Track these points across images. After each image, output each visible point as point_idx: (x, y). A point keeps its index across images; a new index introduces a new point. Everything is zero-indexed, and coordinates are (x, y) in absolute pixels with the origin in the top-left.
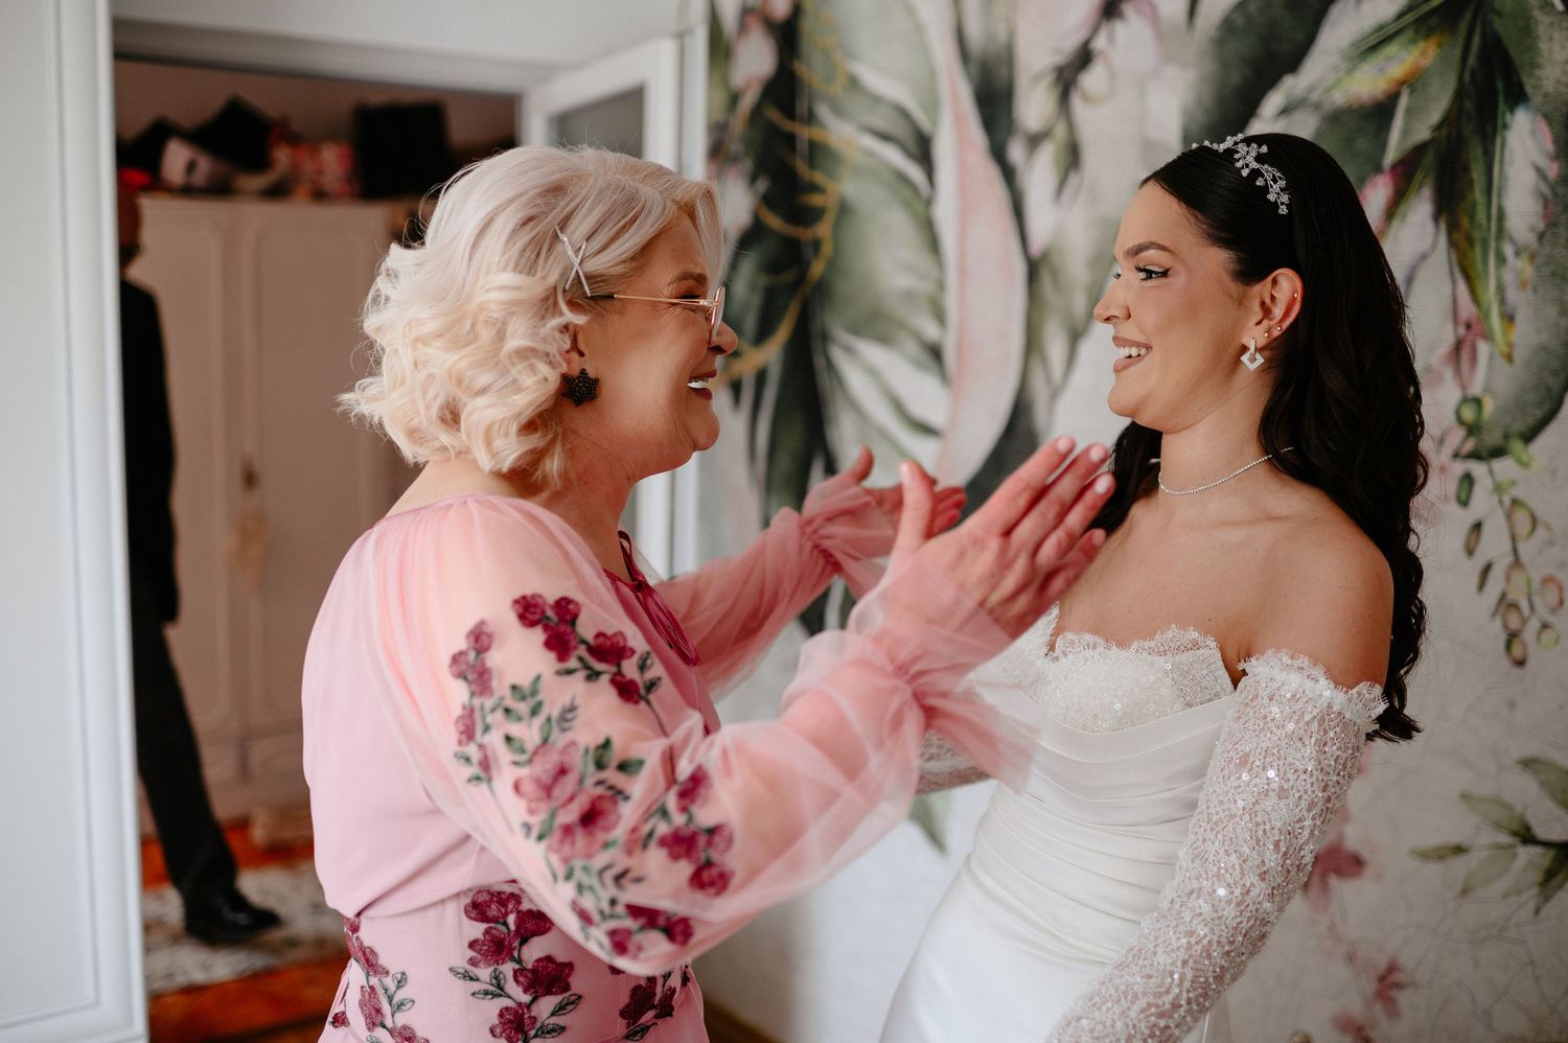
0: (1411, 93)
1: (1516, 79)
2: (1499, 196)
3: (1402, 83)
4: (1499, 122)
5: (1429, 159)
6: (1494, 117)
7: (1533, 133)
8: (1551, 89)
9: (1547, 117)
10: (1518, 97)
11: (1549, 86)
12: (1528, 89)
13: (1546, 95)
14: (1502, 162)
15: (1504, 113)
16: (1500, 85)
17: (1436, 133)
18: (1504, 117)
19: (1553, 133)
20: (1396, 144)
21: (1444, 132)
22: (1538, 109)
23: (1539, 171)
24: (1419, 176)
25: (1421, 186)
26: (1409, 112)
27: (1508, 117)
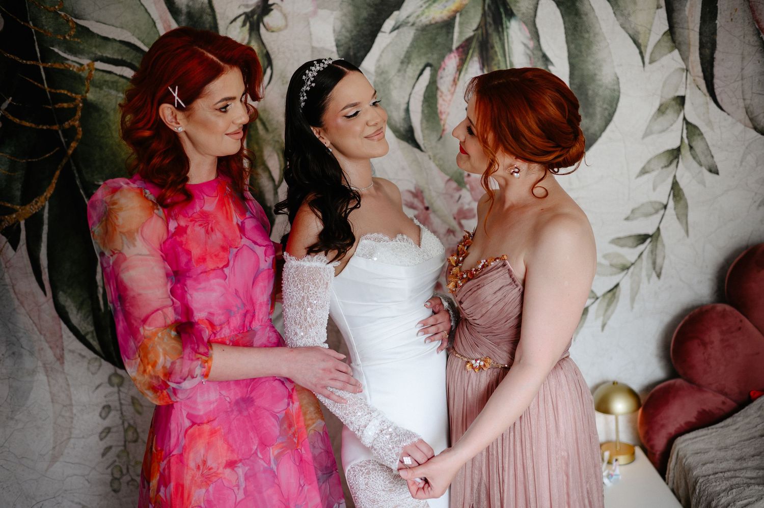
0: (461, 15)
1: (509, 7)
2: (509, 57)
3: (456, 12)
4: (504, 26)
5: (474, 44)
6: (502, 24)
7: (520, 29)
8: (525, 11)
9: (524, 22)
10: (511, 14)
11: (523, 10)
12: (515, 12)
13: (523, 14)
14: (508, 42)
15: (506, 22)
16: (502, 10)
17: (475, 32)
18: (506, 24)
19: (528, 29)
20: (457, 39)
21: (480, 31)
22: (521, 19)
23: (525, 45)
24: (471, 51)
25: (472, 57)
26: (461, 24)
27: (508, 24)
